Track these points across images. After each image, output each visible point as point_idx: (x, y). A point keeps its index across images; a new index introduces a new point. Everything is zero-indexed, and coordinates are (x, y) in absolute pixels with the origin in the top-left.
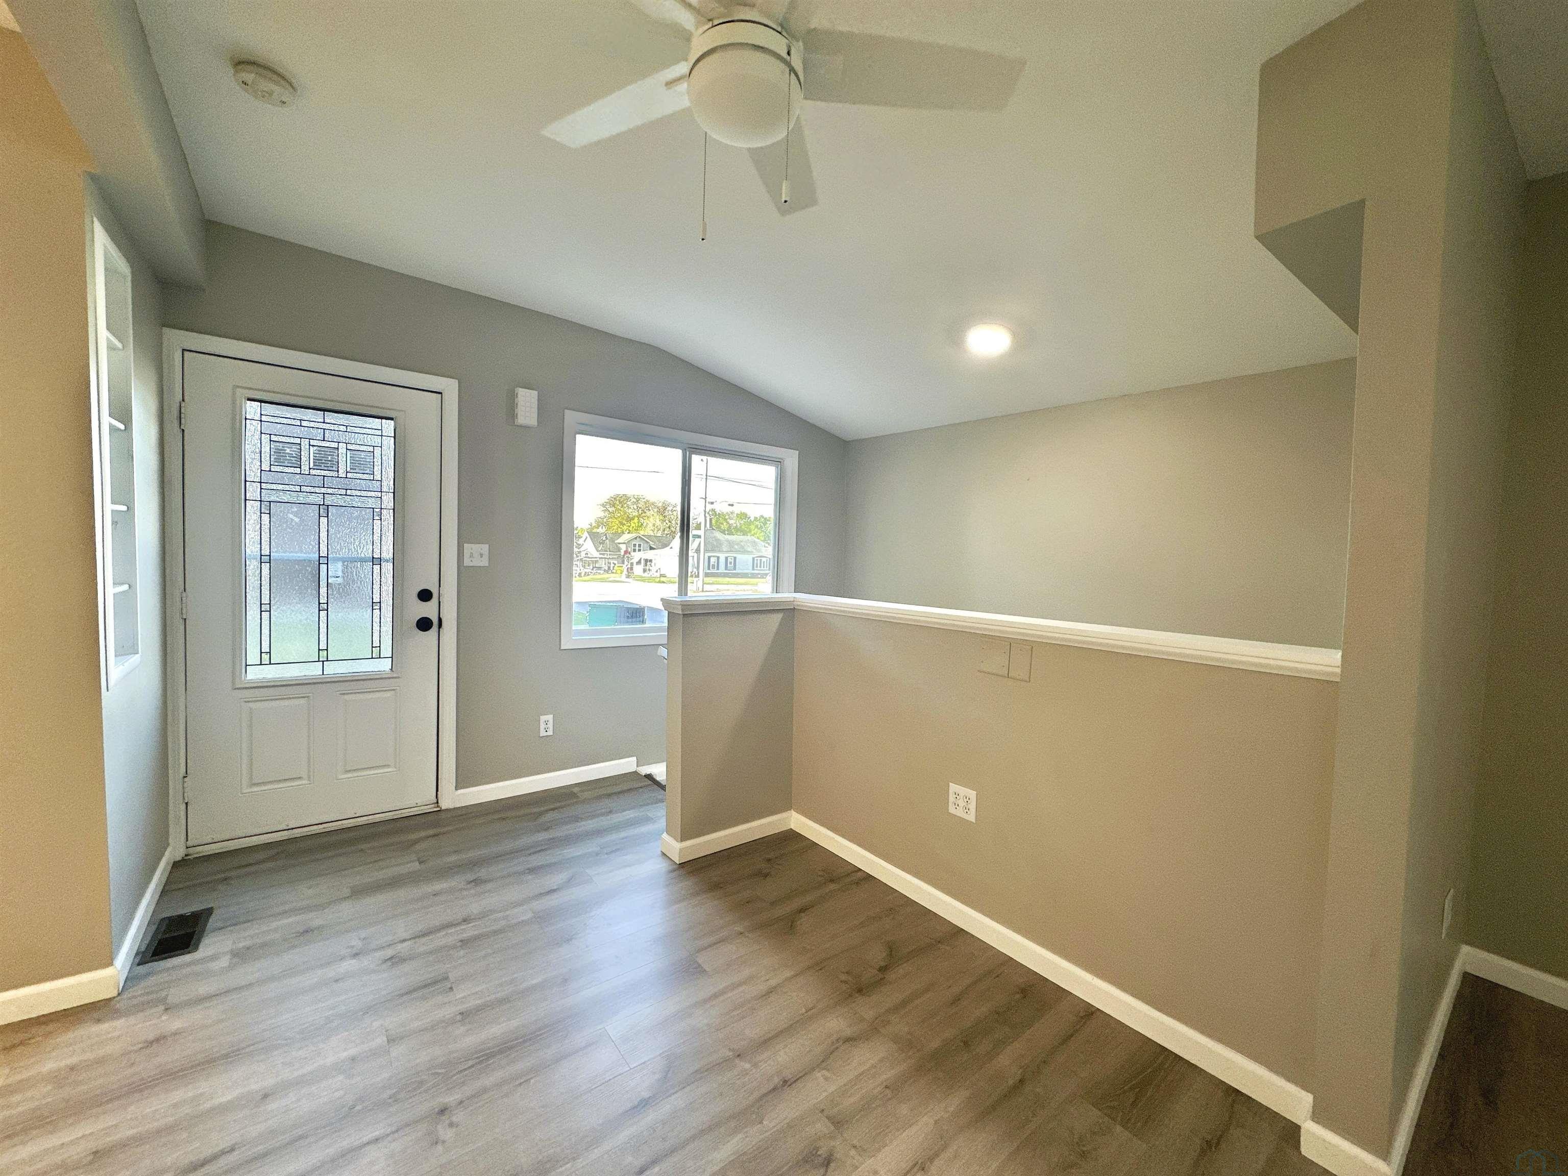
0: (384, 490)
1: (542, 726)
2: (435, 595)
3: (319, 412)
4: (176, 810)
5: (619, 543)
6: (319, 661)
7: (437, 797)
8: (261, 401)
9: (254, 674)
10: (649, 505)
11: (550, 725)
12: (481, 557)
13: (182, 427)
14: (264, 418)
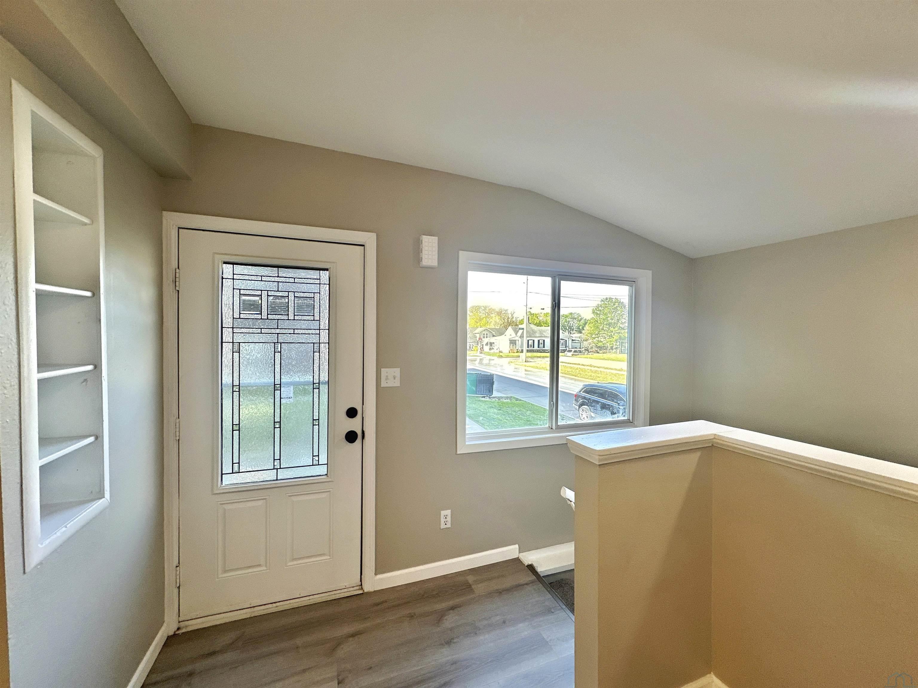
0: (322, 327)
1: (443, 520)
2: (359, 413)
3: (275, 269)
4: (170, 592)
5: (476, 333)
6: (274, 469)
7: (361, 581)
8: (233, 264)
9: (228, 480)
10: (491, 311)
11: (449, 519)
12: (394, 379)
13: (177, 289)
14: (235, 277)
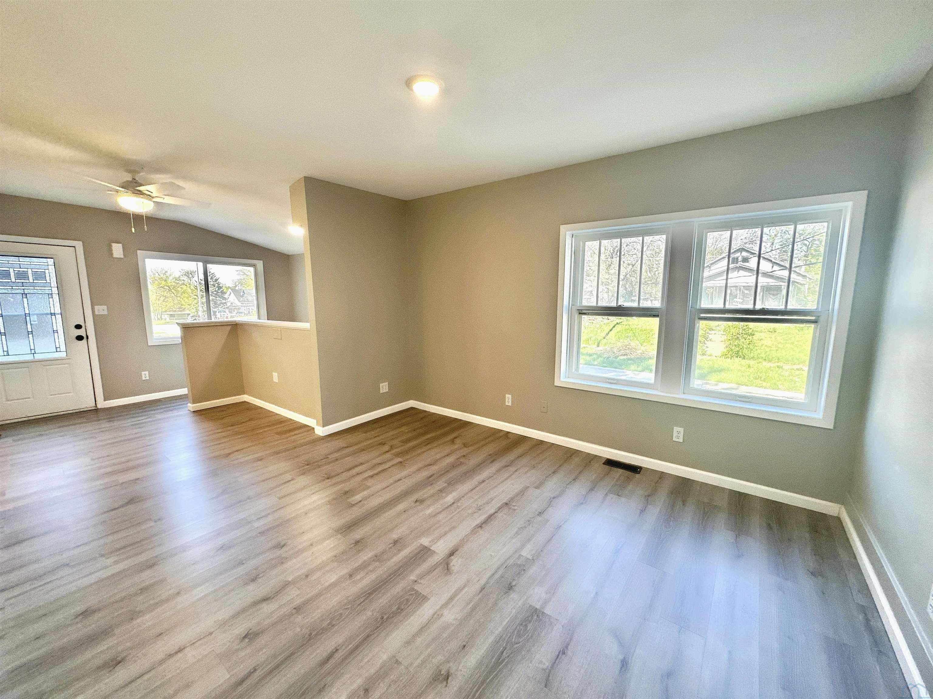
0: (52, 286)
1: (143, 376)
2: (83, 327)
3: (16, 257)
6: (31, 354)
7: (95, 404)
11: (147, 375)
12: (104, 311)
